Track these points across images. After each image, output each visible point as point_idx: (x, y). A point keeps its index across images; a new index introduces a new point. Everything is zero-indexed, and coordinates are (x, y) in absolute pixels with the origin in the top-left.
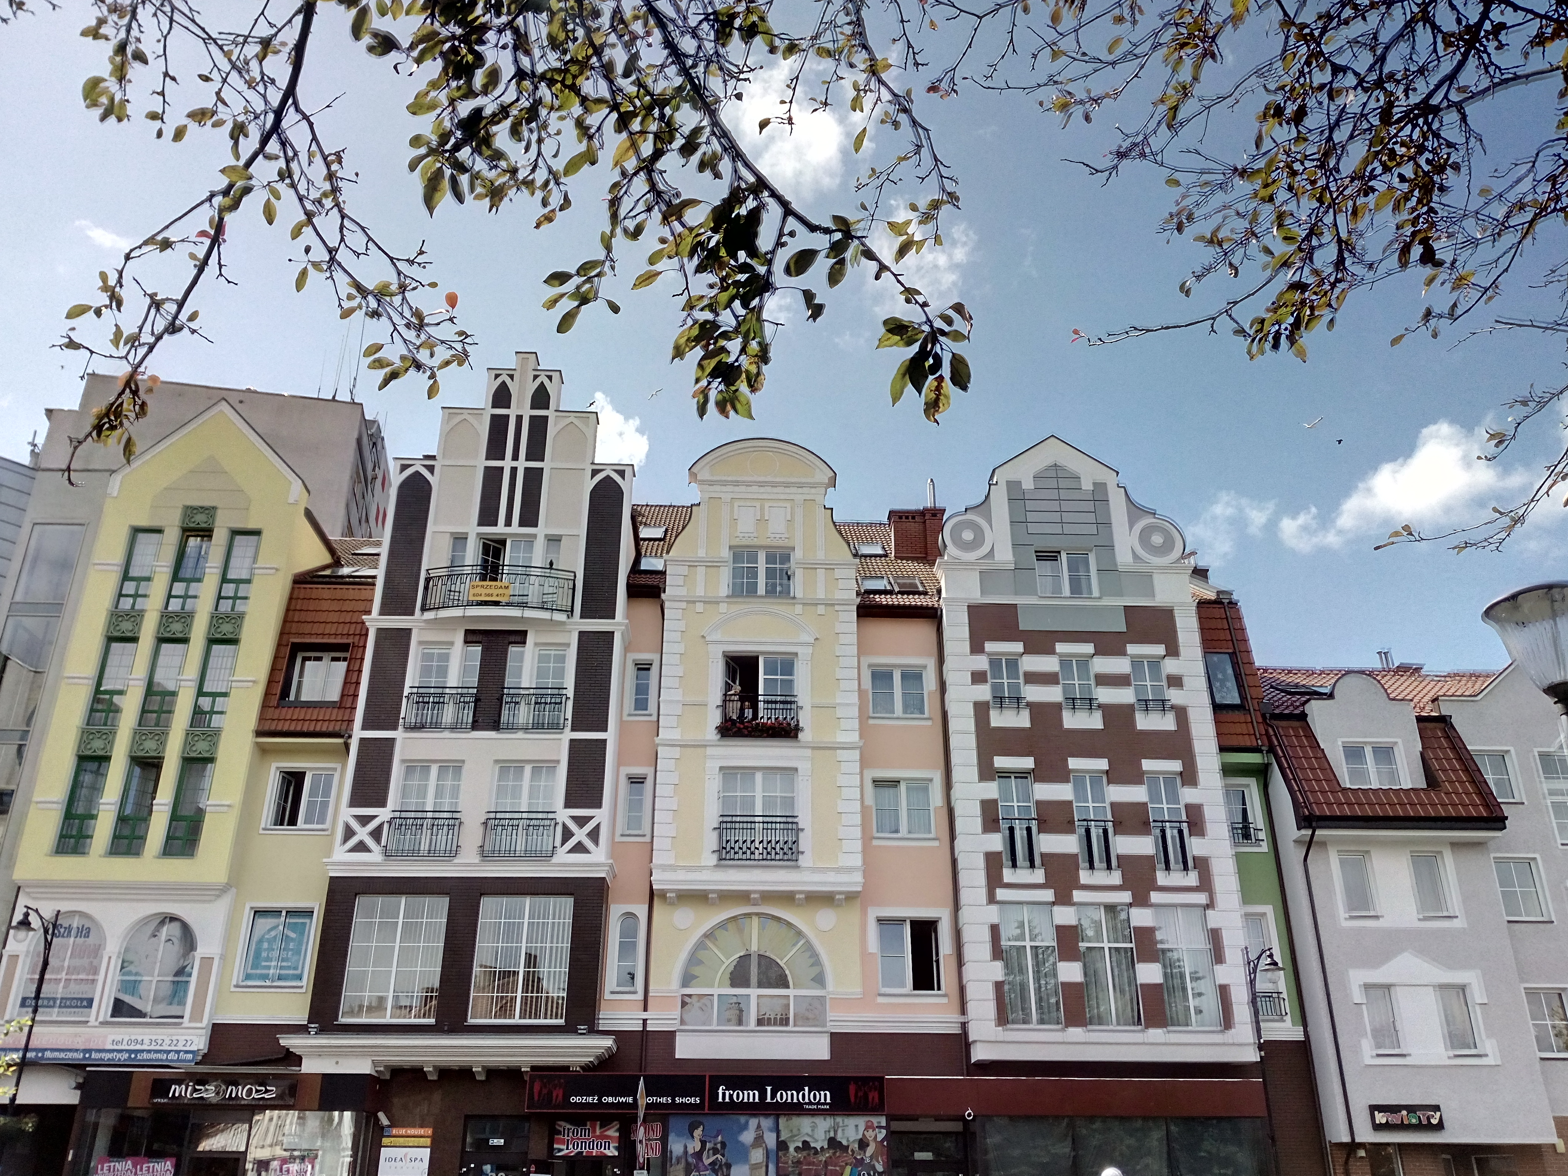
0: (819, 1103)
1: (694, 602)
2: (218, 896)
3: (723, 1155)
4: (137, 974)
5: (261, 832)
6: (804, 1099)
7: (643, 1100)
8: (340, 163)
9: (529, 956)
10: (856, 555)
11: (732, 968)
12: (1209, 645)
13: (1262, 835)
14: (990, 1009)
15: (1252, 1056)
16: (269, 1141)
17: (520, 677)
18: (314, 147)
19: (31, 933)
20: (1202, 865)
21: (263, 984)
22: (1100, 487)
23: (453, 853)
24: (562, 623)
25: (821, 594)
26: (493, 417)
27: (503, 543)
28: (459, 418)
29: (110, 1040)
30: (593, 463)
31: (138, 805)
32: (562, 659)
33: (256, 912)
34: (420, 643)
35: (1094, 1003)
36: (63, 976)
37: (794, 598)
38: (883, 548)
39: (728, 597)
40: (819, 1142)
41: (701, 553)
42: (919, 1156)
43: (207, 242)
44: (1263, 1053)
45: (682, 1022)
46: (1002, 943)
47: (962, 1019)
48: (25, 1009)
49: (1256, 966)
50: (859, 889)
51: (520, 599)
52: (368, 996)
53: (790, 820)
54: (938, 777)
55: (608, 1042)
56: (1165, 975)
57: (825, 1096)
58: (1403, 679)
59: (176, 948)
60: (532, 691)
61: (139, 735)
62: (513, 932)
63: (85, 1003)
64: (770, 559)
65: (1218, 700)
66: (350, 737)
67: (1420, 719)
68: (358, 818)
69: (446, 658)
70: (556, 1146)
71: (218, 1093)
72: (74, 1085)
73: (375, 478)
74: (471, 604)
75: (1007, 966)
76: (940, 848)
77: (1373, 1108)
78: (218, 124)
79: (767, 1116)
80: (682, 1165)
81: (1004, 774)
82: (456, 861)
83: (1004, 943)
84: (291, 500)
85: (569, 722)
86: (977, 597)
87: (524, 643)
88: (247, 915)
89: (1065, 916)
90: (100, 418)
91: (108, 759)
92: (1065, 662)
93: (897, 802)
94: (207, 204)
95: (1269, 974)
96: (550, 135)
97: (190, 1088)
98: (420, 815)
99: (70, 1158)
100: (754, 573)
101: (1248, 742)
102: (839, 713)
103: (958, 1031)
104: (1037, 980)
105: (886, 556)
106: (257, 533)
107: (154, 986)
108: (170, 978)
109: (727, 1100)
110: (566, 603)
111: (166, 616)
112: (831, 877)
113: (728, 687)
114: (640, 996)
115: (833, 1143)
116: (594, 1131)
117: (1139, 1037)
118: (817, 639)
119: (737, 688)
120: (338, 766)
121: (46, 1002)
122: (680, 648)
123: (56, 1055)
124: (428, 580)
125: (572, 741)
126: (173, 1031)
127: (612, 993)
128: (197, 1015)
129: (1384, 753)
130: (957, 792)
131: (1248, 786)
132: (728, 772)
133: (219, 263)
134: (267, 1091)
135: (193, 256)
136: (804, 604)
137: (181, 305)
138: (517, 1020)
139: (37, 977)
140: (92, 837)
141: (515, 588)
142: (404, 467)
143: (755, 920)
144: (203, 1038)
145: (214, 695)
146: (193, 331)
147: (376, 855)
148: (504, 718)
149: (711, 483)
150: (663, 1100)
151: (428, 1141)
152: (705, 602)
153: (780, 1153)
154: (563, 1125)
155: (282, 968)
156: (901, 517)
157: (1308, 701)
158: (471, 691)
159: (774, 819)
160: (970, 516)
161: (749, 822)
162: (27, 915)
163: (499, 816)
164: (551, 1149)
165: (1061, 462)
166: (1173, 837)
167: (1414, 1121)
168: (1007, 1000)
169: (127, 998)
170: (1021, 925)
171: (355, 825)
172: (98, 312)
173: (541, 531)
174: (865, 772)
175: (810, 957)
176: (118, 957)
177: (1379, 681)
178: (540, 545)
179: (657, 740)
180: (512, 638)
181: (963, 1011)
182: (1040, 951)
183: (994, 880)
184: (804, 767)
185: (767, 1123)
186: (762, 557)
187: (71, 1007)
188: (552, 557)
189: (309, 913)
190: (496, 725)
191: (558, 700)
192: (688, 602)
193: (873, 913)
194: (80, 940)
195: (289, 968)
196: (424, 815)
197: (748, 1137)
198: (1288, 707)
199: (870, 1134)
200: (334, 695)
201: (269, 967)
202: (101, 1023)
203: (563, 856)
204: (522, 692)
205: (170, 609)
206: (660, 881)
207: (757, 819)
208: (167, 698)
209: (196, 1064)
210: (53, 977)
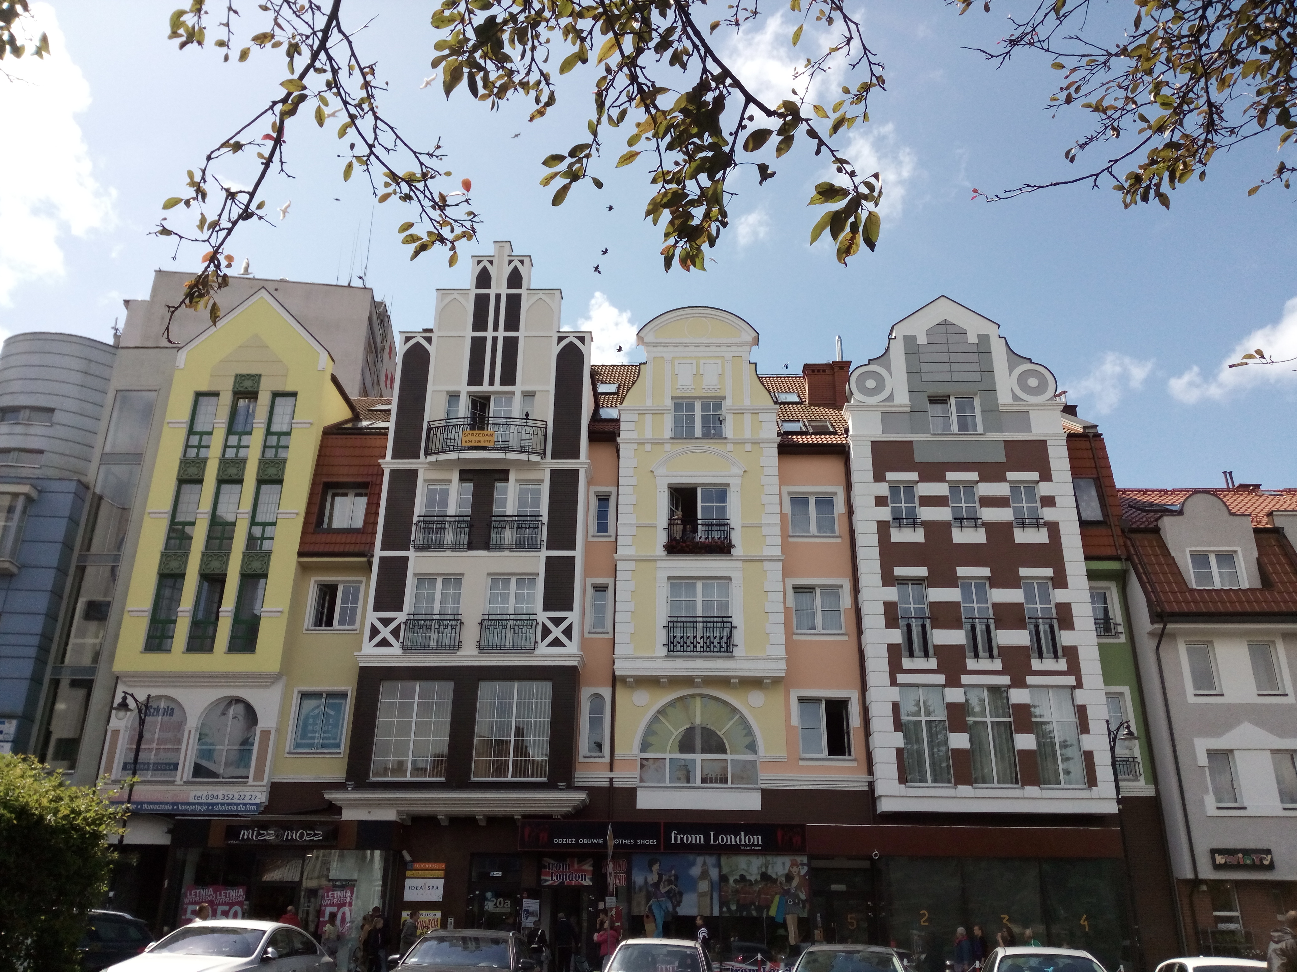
0: (753, 845)
1: (643, 443)
2: (273, 683)
3: (676, 886)
4: (211, 744)
5: (304, 632)
6: (740, 841)
7: (612, 842)
8: (373, 74)
9: (518, 729)
10: (776, 403)
11: (680, 738)
12: (1077, 472)
13: (1121, 629)
14: (893, 770)
15: (1112, 808)
16: (316, 874)
17: (505, 507)
18: (353, 62)
19: (129, 713)
20: (1071, 654)
21: (311, 751)
22: (984, 339)
23: (456, 646)
24: (537, 463)
25: (748, 434)
26: (477, 296)
27: (488, 399)
28: (450, 298)
29: (192, 795)
30: (558, 332)
31: (208, 611)
32: (538, 492)
33: (302, 695)
34: (425, 481)
35: (979, 765)
36: (154, 745)
37: (726, 438)
38: (799, 397)
39: (671, 438)
40: (754, 875)
41: (649, 403)
42: (835, 887)
43: (271, 143)
44: (1121, 807)
45: (642, 780)
46: (902, 718)
47: (870, 779)
48: (126, 772)
49: (1116, 736)
50: (783, 675)
51: (503, 444)
52: (391, 759)
53: (725, 619)
54: (846, 584)
55: (582, 796)
56: (1039, 744)
57: (757, 840)
58: (1242, 498)
59: (241, 724)
60: (514, 518)
61: (206, 556)
62: (504, 709)
63: (172, 767)
64: (705, 408)
65: (1085, 517)
66: (372, 556)
67: (1257, 531)
68: (381, 620)
69: (446, 492)
70: (543, 877)
71: (277, 836)
72: (166, 830)
73: (383, 349)
74: (463, 449)
75: (906, 737)
76: (849, 640)
77: (1214, 852)
78: (277, 45)
79: (711, 854)
80: (643, 894)
81: (902, 581)
82: (459, 653)
83: (904, 718)
84: (320, 368)
85: (545, 543)
86: (879, 434)
87: (508, 480)
88: (296, 698)
89: (955, 695)
90: (191, 287)
91: (183, 576)
92: (954, 487)
93: (813, 605)
94: (271, 112)
95: (1127, 743)
96: (541, 44)
97: (255, 832)
98: (429, 617)
99: (166, 886)
100: (691, 419)
101: (1110, 552)
102: (765, 531)
103: (866, 788)
104: (931, 749)
105: (801, 403)
106: (294, 395)
107: (224, 754)
108: (236, 748)
109: (679, 842)
110: (539, 446)
111: (224, 462)
112: (761, 665)
113: (672, 513)
114: (607, 759)
115: (765, 877)
116: (573, 866)
117: (1018, 793)
118: (745, 471)
119: (679, 514)
120: (364, 580)
121: (142, 766)
122: (633, 481)
123: (152, 807)
124: (429, 430)
125: (548, 558)
126: (240, 788)
127: (585, 757)
128: (259, 776)
129: (1227, 559)
130: (864, 595)
131: (1109, 588)
132: (674, 581)
133: (281, 161)
134: (315, 835)
135: (260, 156)
136: (735, 443)
137: (252, 195)
138: (510, 779)
139: (134, 746)
140: (172, 637)
141: (499, 436)
142: (408, 339)
143: (698, 701)
144: (265, 794)
145: (264, 525)
146: (261, 218)
147: (396, 649)
148: (493, 541)
149: (655, 345)
150: (627, 842)
151: (442, 873)
152: (653, 443)
153: (722, 884)
154: (547, 861)
155: (324, 738)
156: (813, 371)
157: (1160, 517)
158: (466, 519)
159: (712, 619)
160: (872, 367)
161: (692, 621)
162: (124, 699)
163: (491, 617)
164: (539, 880)
165: (951, 319)
166: (1045, 631)
167: (1248, 862)
168: (906, 763)
169: (204, 763)
170: (918, 704)
171: (379, 626)
172: (187, 203)
173: (519, 387)
174: (787, 580)
175: (744, 729)
176: (196, 731)
177: (1221, 500)
178: (518, 399)
179: (616, 557)
180: (497, 476)
181: (870, 772)
182: (933, 725)
183: (895, 668)
184: (737, 576)
185: (711, 860)
186: (698, 406)
187: (161, 770)
188: (528, 409)
189: (344, 695)
190: (487, 546)
191: (535, 526)
192: (639, 443)
193: (794, 694)
194: (166, 718)
195: (328, 738)
196: (432, 617)
197: (696, 871)
198: (1143, 522)
199: (795, 870)
200: (359, 523)
201: (314, 738)
202: (185, 782)
203: (543, 649)
204: (506, 519)
205: (226, 456)
206: (622, 667)
207: (698, 619)
208: (227, 528)
209: (260, 813)
210: (147, 746)
